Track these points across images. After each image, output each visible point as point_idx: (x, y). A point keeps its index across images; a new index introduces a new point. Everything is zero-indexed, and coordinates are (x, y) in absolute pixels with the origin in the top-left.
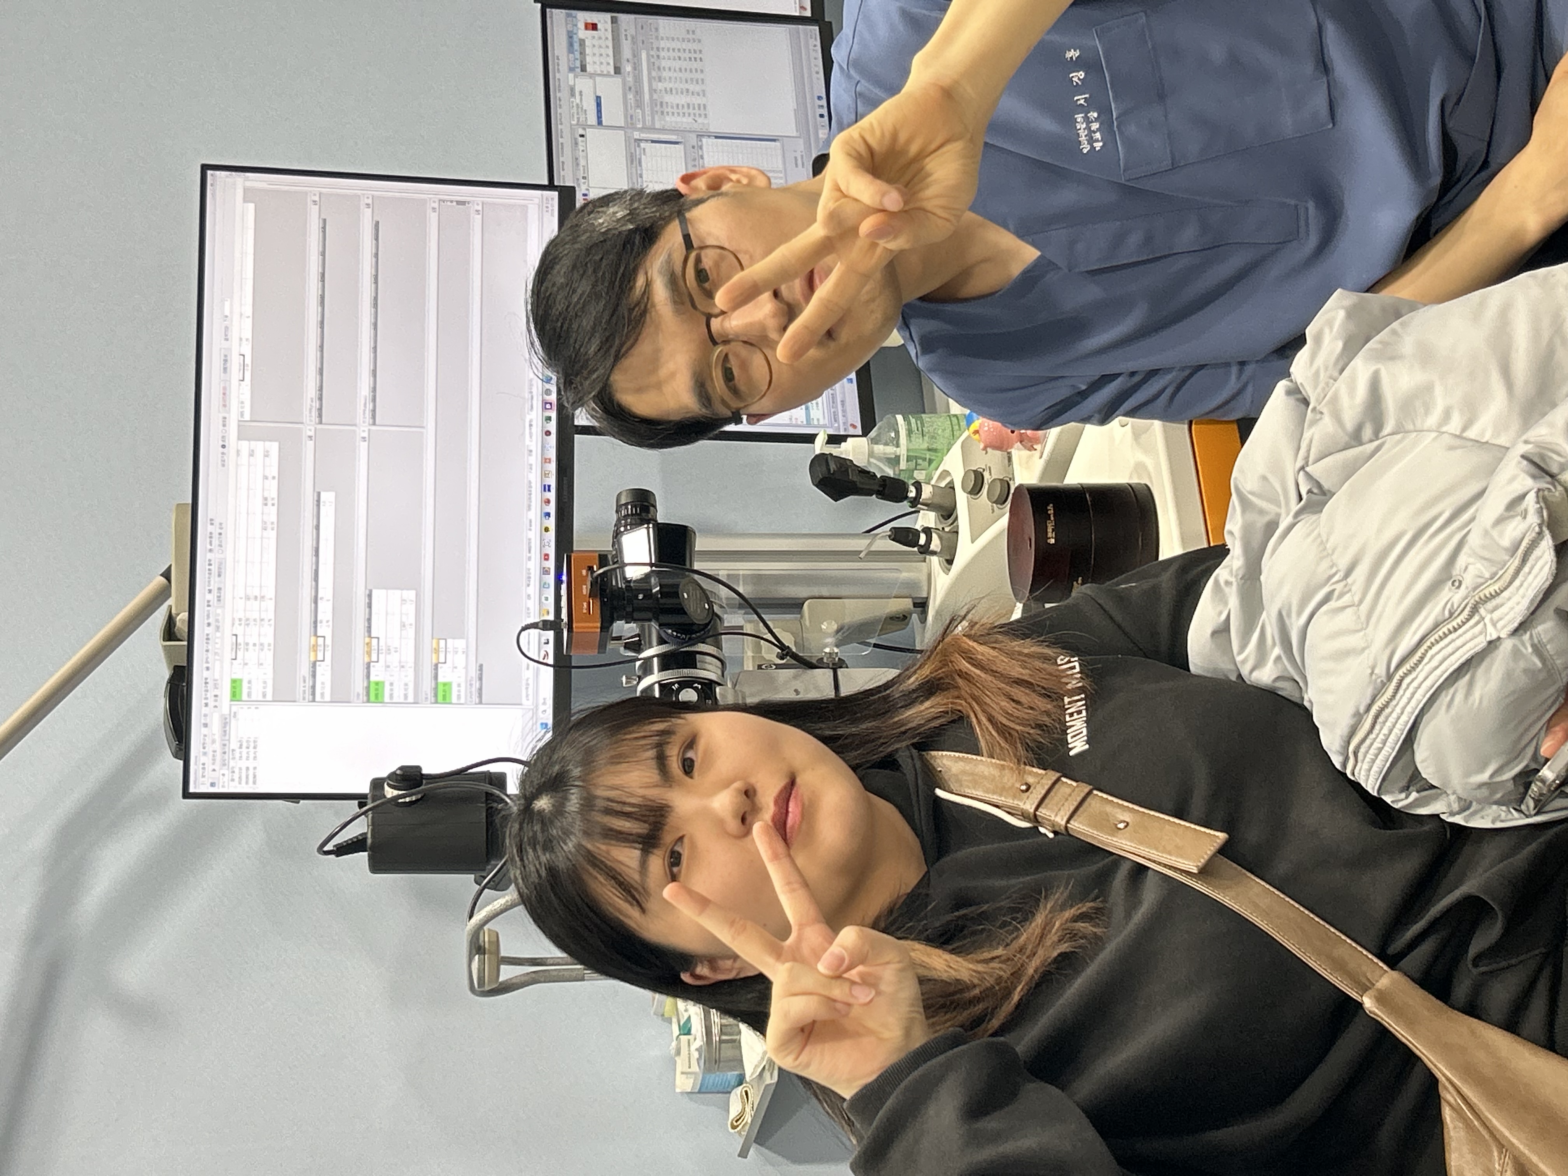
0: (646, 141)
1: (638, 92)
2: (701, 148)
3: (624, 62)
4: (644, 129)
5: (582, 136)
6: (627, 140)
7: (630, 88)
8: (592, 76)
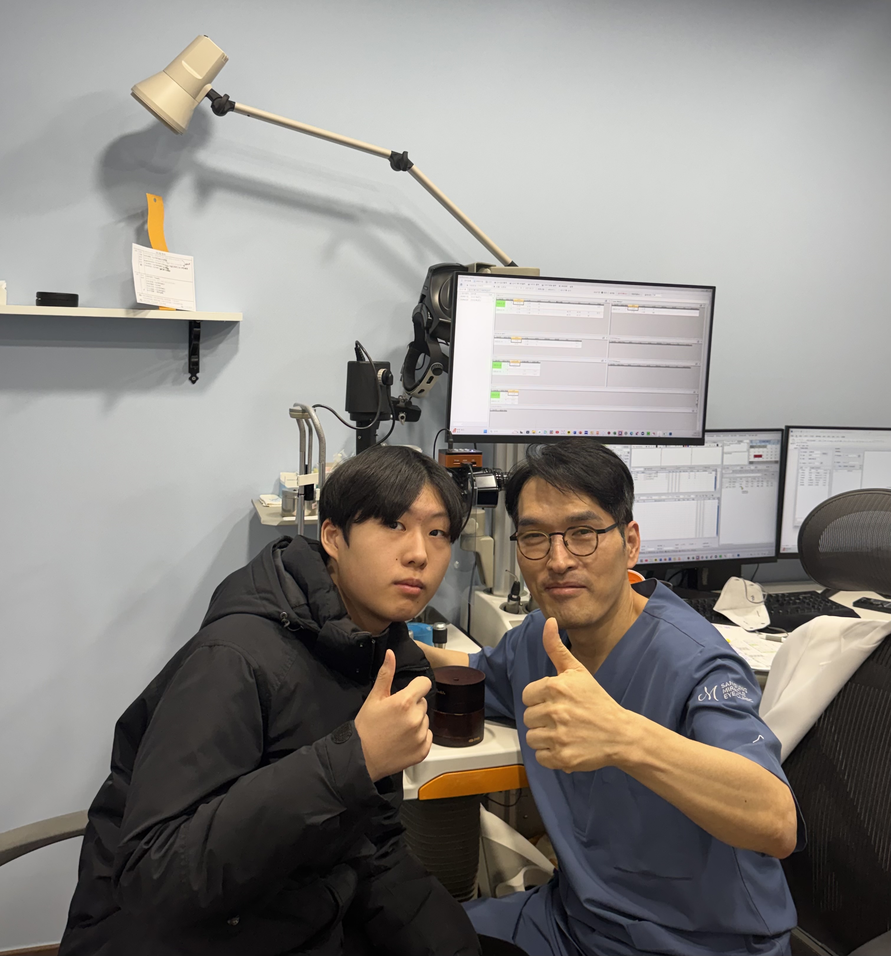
0: (716, 474)
1: (741, 472)
2: (714, 499)
3: (756, 465)
4: (722, 474)
5: (717, 445)
6: (717, 466)
7: (742, 468)
8: (748, 451)
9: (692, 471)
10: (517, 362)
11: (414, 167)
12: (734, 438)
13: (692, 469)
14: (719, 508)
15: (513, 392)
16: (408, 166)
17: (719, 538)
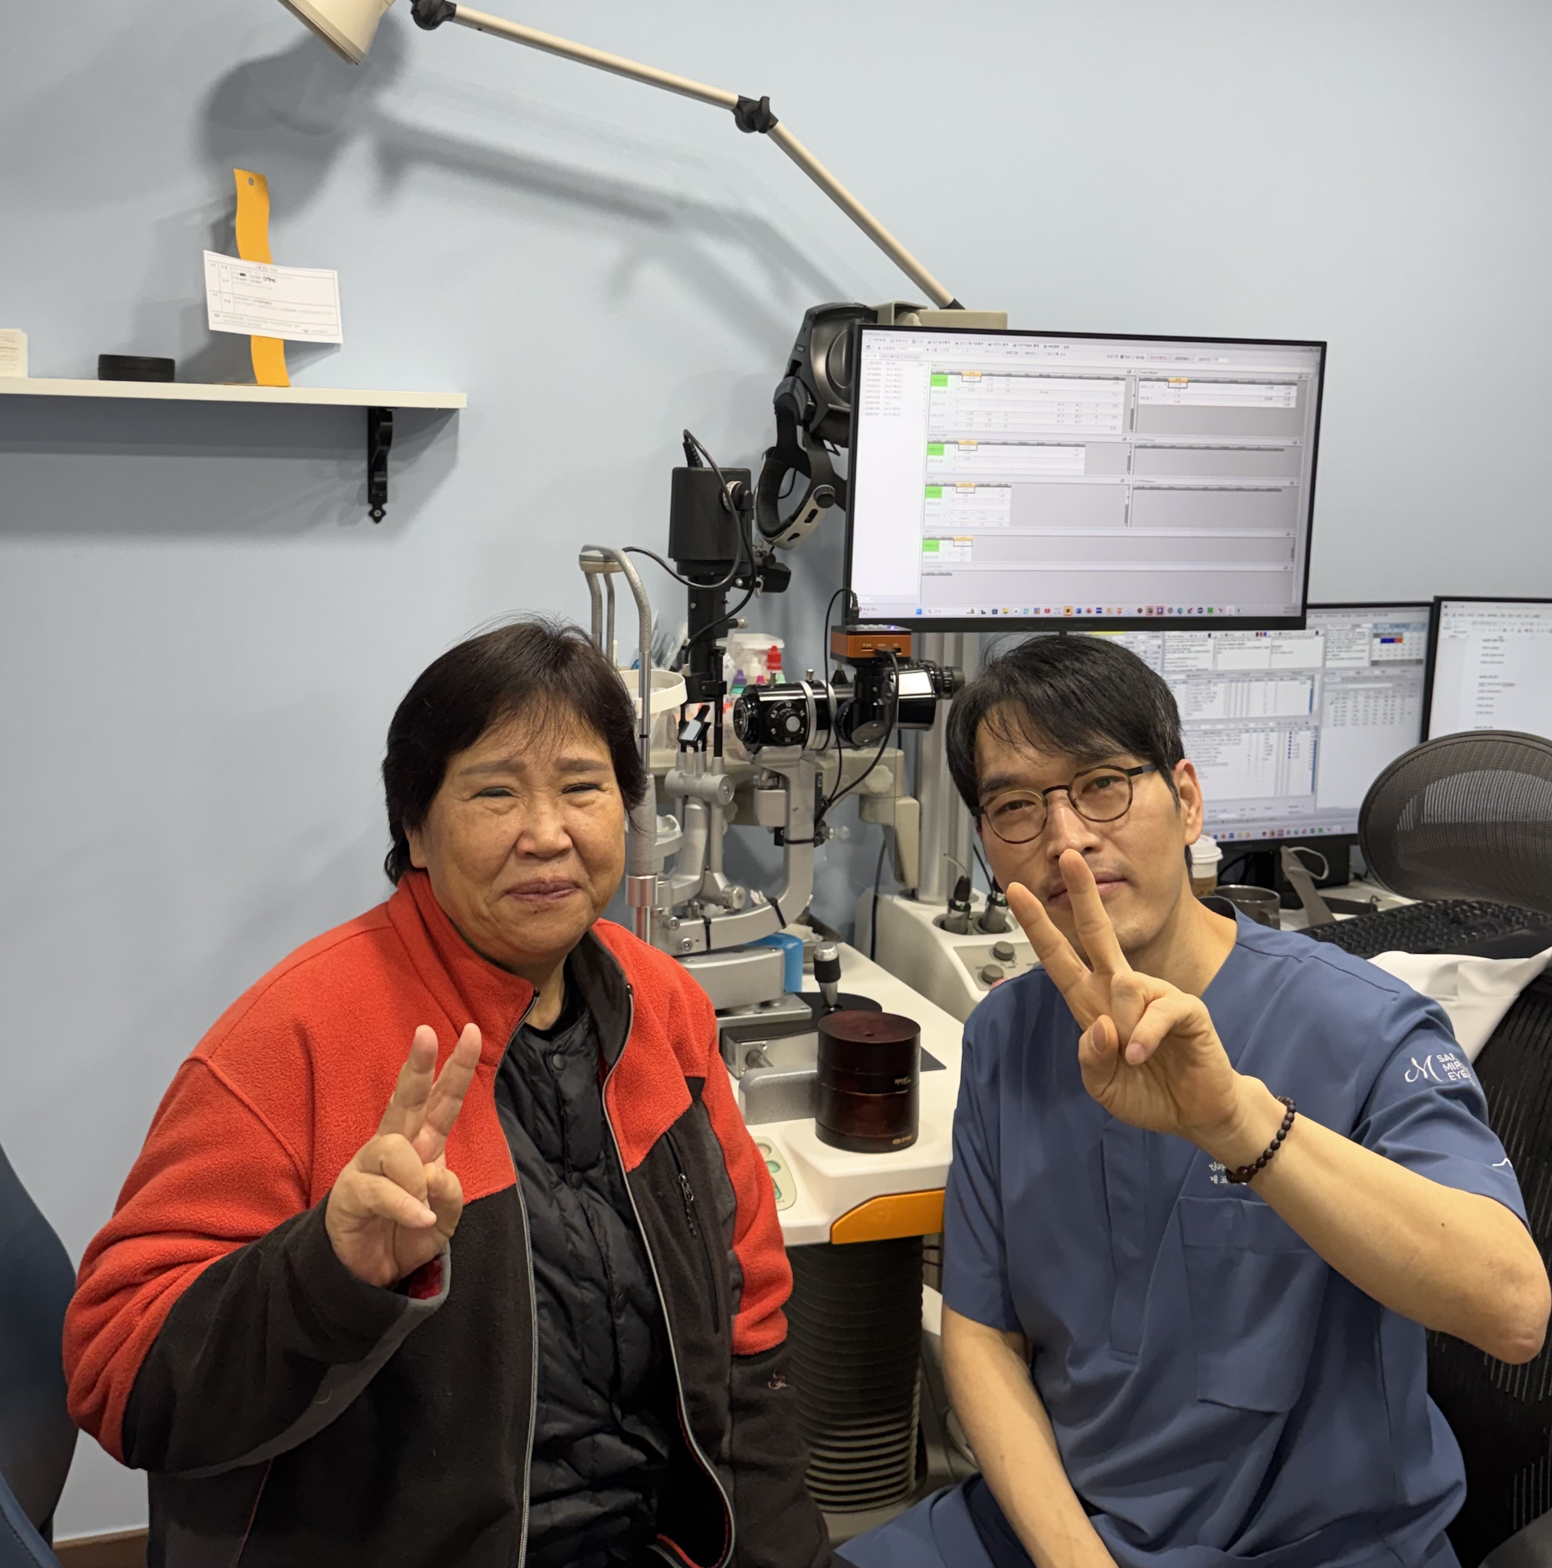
0: (1313, 685)
1: (1354, 680)
2: (1308, 729)
3: (1384, 669)
4: (1323, 684)
5: (1317, 633)
6: (1315, 670)
7: (1358, 673)
8: (1370, 642)
9: (1271, 680)
10: (970, 486)
11: (779, 126)
12: (1346, 619)
13: (1270, 675)
14: (1316, 744)
15: (963, 539)
16: (771, 124)
17: (1316, 797)
